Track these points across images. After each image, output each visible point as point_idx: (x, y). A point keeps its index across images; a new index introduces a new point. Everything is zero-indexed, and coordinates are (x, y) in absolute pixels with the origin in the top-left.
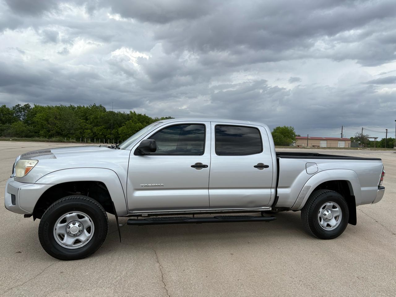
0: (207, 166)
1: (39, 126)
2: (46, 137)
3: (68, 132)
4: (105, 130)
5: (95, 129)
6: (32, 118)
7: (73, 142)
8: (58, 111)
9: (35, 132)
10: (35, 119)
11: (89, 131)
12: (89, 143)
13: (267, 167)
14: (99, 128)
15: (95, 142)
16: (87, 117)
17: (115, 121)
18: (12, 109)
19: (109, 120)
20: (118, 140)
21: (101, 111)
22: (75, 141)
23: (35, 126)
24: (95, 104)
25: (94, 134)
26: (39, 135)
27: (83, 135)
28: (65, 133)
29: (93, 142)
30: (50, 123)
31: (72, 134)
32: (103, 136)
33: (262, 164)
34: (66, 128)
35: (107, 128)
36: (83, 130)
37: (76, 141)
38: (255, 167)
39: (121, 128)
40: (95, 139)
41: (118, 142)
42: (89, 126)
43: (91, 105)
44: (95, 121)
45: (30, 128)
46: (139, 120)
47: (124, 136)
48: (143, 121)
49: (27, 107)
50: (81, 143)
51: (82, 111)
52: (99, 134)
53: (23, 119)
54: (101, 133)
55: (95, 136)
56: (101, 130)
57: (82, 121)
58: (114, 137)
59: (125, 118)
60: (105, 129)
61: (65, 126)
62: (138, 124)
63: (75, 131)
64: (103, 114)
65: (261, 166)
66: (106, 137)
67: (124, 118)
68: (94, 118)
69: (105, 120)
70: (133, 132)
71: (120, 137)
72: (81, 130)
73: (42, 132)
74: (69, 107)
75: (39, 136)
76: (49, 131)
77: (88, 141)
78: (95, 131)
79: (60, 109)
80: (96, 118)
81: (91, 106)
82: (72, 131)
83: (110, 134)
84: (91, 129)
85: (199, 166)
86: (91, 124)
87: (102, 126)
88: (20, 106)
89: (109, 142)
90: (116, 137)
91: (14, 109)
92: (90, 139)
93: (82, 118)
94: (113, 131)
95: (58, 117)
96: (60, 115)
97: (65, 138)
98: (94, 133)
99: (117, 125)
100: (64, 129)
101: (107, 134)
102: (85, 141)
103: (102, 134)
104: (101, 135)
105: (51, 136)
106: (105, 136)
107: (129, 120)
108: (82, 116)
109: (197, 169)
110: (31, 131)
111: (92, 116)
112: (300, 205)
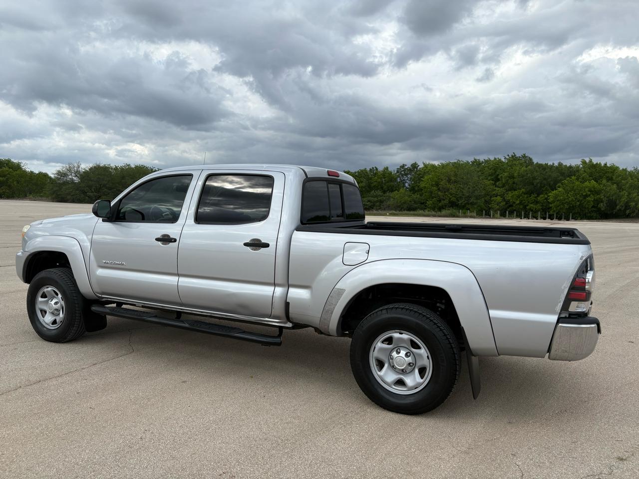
0: (175, 240)
1: (427, 194)
2: (434, 210)
3: (466, 202)
4: (526, 196)
5: (509, 196)
6: (419, 183)
7: (471, 217)
8: (453, 169)
9: (422, 204)
10: (422, 185)
11: (499, 199)
12: (497, 218)
13: (267, 245)
14: (516, 192)
15: (507, 217)
16: (498, 175)
17: (545, 179)
18: (396, 172)
19: (534, 178)
20: (547, 213)
21: (521, 164)
22: (475, 214)
23: (423, 194)
24: (514, 153)
25: (506, 204)
26: (426, 206)
27: (490, 206)
28: (461, 204)
29: (504, 217)
30: (441, 188)
31: (472, 204)
32: (521, 207)
33: (259, 240)
34: (463, 195)
35: (529, 193)
36: (491, 197)
37: (477, 215)
38: (246, 244)
39: (555, 191)
40: (507, 212)
41: (547, 215)
42: (499, 190)
43: (508, 155)
44: (511, 181)
45: (415, 197)
46: (591, 175)
47: (558, 206)
48: (601, 177)
49: (415, 166)
50: (485, 218)
51: (490, 167)
52: (514, 203)
53: (409, 185)
54: (518, 202)
55: (508, 207)
56: (518, 197)
57: (488, 182)
58: (541, 207)
59: (564, 173)
60: (527, 194)
61: (462, 192)
62: (587, 183)
63: (477, 199)
64: (524, 168)
65: (256, 244)
66: (527, 207)
67: (562, 174)
68: (509, 177)
69: (526, 179)
70: (576, 199)
71: (551, 207)
72: (488, 198)
73: (429, 203)
74: (473, 162)
75: (424, 209)
76: (440, 201)
77: (496, 216)
78: (508, 198)
79: (457, 166)
80: (512, 177)
81: (507, 157)
82: (472, 200)
83: (533, 202)
84: (502, 196)
85: (166, 239)
86: (503, 186)
87: (520, 189)
88: (406, 167)
89: (531, 215)
90: (544, 207)
91: (398, 172)
92: (499, 212)
93: (489, 178)
94: (541, 198)
95: (453, 178)
96: (456, 175)
97: (461, 211)
98: (507, 202)
99: (548, 188)
100: (461, 197)
101: (528, 202)
102: (490, 216)
103: (521, 203)
104: (518, 204)
105: (440, 209)
106: (525, 207)
107: (570, 176)
108: (490, 175)
109: (163, 244)
110: (415, 202)
111: (506, 174)
112: (329, 327)
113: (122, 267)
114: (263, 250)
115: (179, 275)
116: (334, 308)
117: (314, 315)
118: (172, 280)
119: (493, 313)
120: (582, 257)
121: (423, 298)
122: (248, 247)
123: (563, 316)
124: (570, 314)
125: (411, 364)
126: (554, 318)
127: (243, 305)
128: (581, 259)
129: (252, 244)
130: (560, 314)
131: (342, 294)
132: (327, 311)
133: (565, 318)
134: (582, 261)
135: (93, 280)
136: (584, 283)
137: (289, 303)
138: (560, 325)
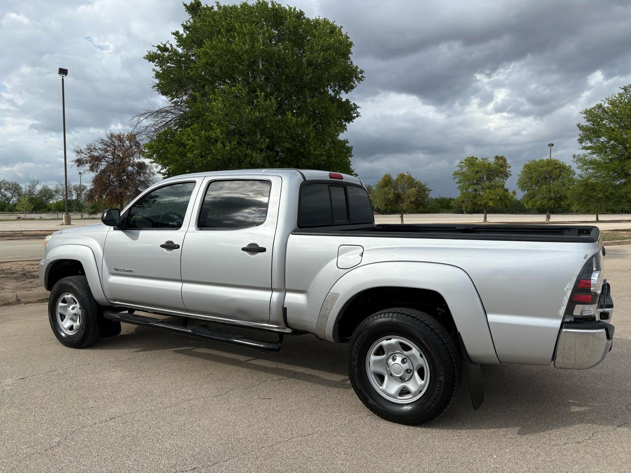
0: (178, 247)
13: (263, 250)
33: (256, 245)
38: (244, 249)
65: (254, 249)
85: (170, 246)
109: (167, 250)
112: (325, 332)
113: (132, 273)
114: (260, 254)
115: (182, 281)
116: (329, 313)
117: (311, 321)
118: (176, 286)
119: (492, 318)
120: (586, 256)
121: (424, 302)
122: (246, 252)
123: (567, 320)
124: (575, 319)
125: (409, 371)
126: (558, 323)
127: (242, 310)
128: (585, 258)
129: (250, 248)
130: (564, 318)
131: (337, 299)
132: (323, 316)
133: (570, 322)
134: (585, 261)
135: (105, 288)
136: (589, 285)
137: (286, 308)
138: (564, 330)
